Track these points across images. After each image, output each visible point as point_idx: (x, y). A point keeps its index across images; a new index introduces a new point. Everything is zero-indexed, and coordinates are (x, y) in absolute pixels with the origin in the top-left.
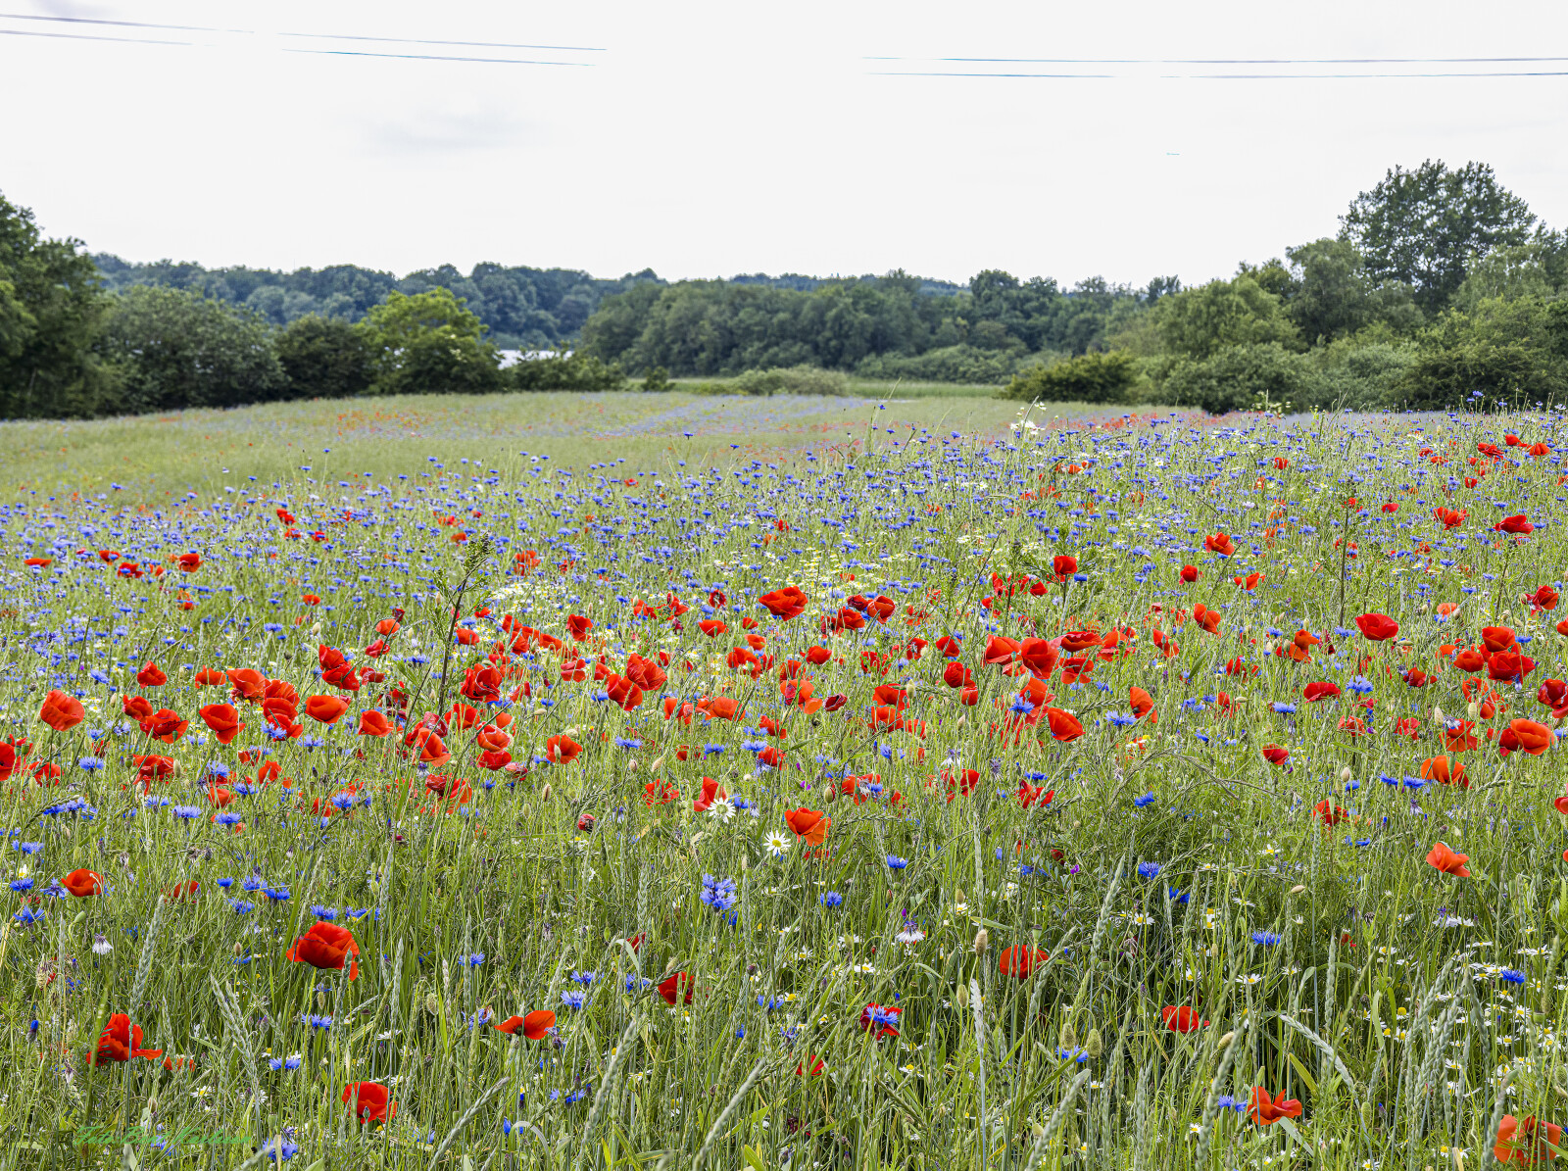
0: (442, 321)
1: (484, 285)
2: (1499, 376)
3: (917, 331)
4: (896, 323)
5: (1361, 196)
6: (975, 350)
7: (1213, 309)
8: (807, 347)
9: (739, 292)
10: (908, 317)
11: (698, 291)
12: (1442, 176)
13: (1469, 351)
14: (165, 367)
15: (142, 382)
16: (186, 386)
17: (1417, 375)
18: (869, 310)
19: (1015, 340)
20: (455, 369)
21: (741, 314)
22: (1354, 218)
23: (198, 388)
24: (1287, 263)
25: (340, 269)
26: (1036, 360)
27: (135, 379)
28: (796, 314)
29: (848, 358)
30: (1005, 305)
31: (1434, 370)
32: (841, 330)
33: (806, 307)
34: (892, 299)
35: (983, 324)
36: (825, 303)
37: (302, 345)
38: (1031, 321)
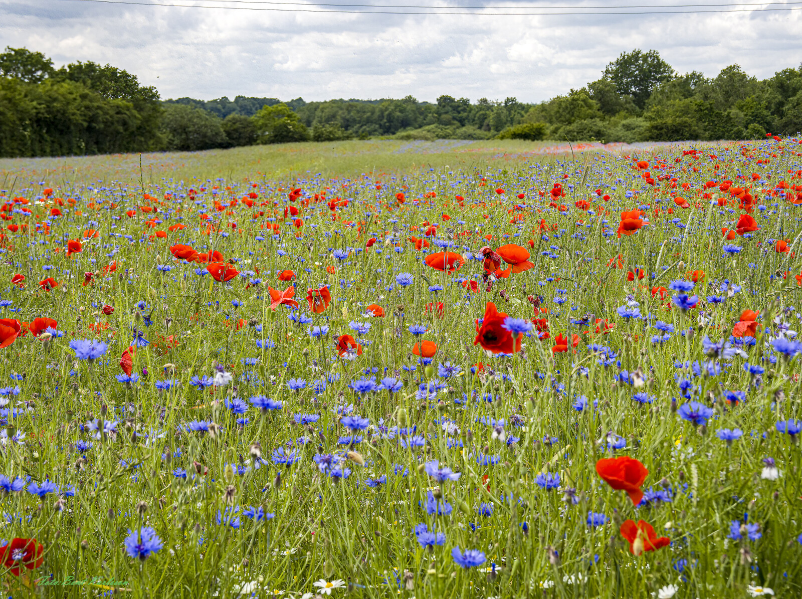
0: (283, 115)
2: (680, 129)
3: (418, 119)
4: (411, 116)
6: (441, 126)
8: (377, 126)
9: (350, 105)
10: (415, 114)
11: (334, 105)
12: (640, 55)
13: (669, 121)
14: (181, 135)
15: (173, 141)
16: (189, 142)
17: (649, 130)
18: (401, 111)
19: (455, 122)
20: (290, 134)
21: (352, 114)
22: (607, 72)
23: (194, 143)
24: (587, 89)
26: (464, 129)
27: (170, 140)
28: (373, 113)
29: (393, 130)
30: (450, 109)
31: (656, 127)
32: (390, 118)
33: (377, 110)
34: (409, 107)
35: (443, 116)
36: (384, 108)
37: (231, 126)
38: (460, 115)
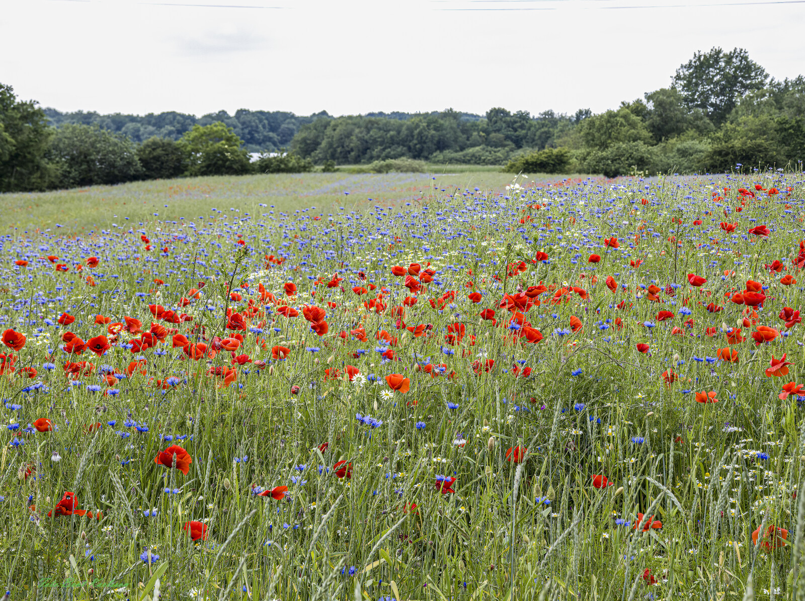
0: (221, 139)
1: (242, 120)
2: (752, 155)
3: (460, 139)
4: (449, 135)
5: (682, 66)
6: (489, 148)
7: (609, 125)
8: (405, 148)
9: (370, 121)
10: (455, 132)
11: (350, 121)
12: (721, 55)
13: (737, 143)
14: (81, 165)
15: (69, 173)
16: (92, 174)
17: (711, 156)
18: (436, 129)
19: (509, 142)
20: (228, 163)
21: (371, 133)
22: (678, 78)
23: (98, 175)
24: (644, 101)
25: (168, 113)
26: (520, 152)
27: (66, 171)
28: (399, 132)
29: (426, 154)
30: (504, 125)
31: (719, 153)
32: (422, 139)
33: (404, 128)
34: (447, 123)
35: (493, 135)
36: (413, 126)
37: (150, 152)
38: (517, 133)
